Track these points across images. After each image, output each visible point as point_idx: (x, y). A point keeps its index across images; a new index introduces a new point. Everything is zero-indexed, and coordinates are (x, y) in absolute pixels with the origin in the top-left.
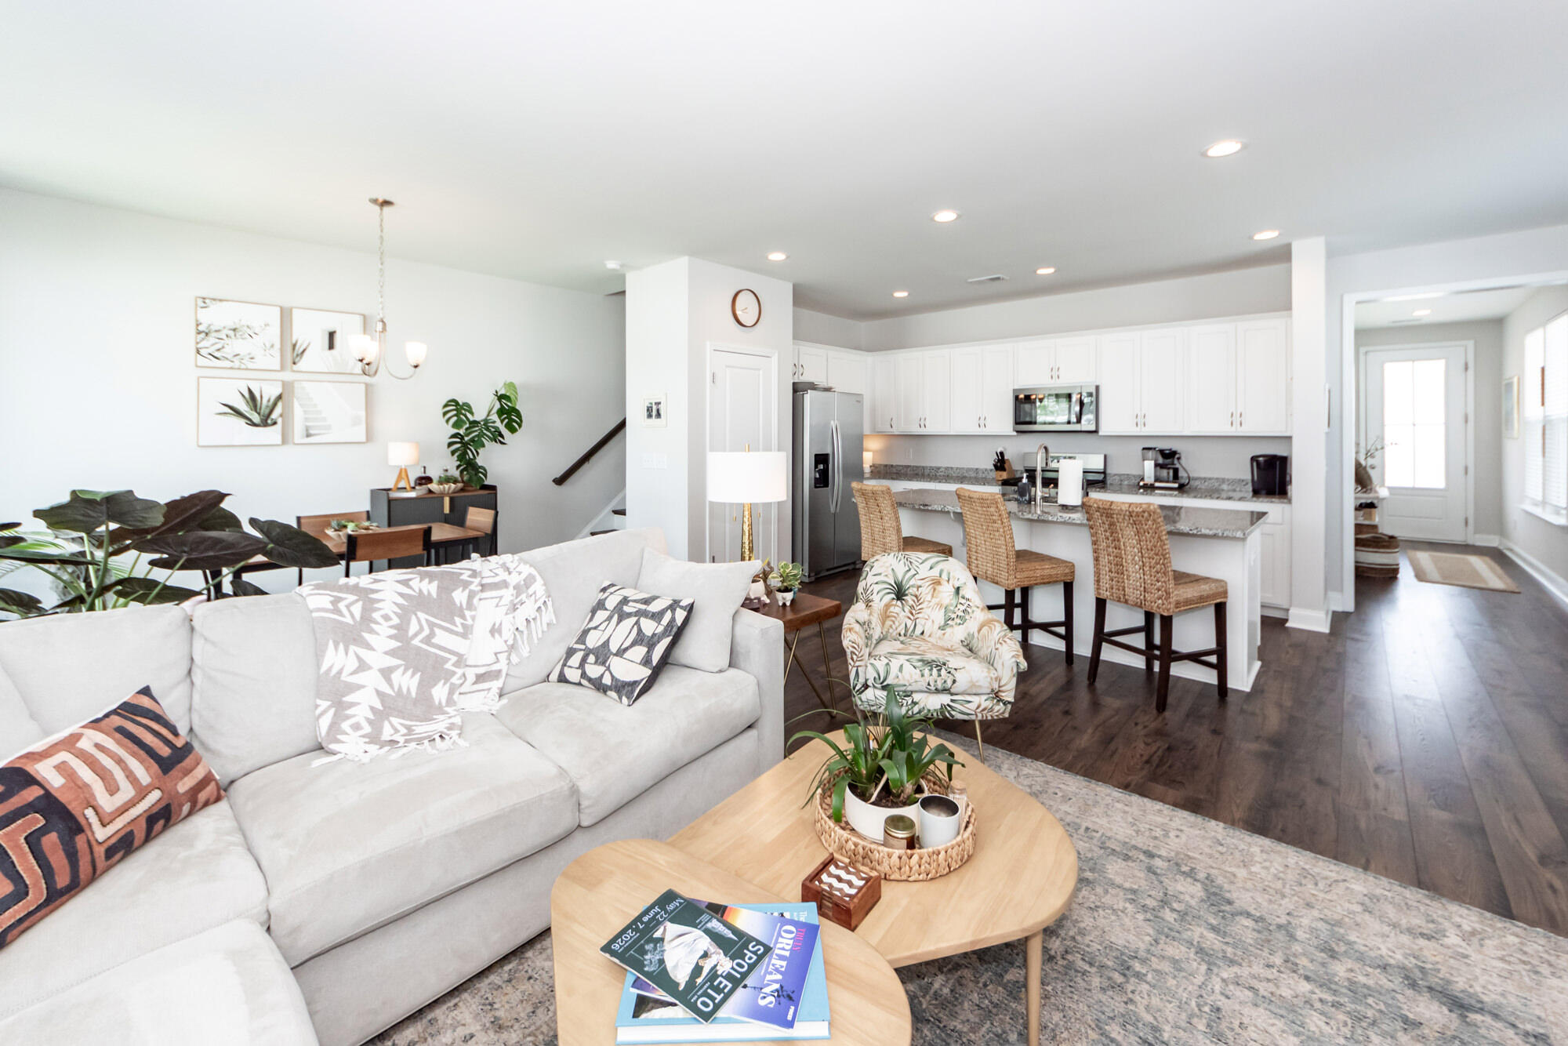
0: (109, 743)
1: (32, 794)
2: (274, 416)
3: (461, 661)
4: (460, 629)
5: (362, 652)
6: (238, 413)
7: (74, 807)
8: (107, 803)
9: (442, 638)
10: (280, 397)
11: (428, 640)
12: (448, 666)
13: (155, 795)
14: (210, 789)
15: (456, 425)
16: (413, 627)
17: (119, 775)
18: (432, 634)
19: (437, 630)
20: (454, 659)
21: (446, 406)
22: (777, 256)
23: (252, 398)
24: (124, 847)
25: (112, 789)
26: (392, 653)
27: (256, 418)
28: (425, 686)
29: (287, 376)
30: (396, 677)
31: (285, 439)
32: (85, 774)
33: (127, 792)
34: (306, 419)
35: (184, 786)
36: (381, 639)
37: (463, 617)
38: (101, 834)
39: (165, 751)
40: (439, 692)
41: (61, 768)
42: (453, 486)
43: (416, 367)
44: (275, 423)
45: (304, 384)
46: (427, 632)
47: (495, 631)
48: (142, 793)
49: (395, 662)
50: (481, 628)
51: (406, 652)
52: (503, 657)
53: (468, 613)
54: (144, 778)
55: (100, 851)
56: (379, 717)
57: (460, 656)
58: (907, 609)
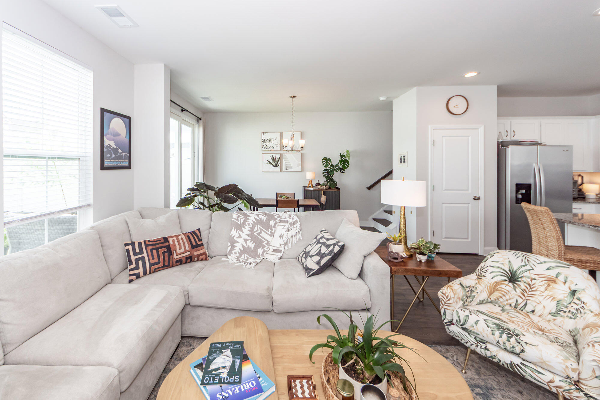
0: (184, 239)
1: (167, 244)
2: (278, 164)
3: (268, 243)
4: (270, 233)
5: (241, 233)
6: (270, 163)
7: (172, 249)
8: (179, 251)
9: (263, 234)
10: (280, 158)
11: (259, 234)
12: (264, 244)
13: (189, 253)
14: (204, 256)
15: (326, 166)
16: (256, 229)
17: (182, 246)
18: (261, 233)
19: (262, 232)
20: (266, 242)
21: (323, 160)
22: (471, 75)
23: (273, 159)
24: (180, 262)
25: (180, 248)
26: (248, 235)
27: (274, 164)
28: (256, 248)
29: (281, 152)
30: (248, 242)
31: (281, 170)
32: (176, 243)
33: (183, 250)
34: (286, 165)
35: (196, 253)
36: (246, 230)
37: (272, 230)
38: (176, 257)
39: (194, 244)
40: (260, 251)
41: (173, 241)
42: (325, 187)
43: (302, 148)
44: (279, 166)
45: (285, 154)
46: (259, 231)
47: (281, 236)
48: (186, 251)
49: (249, 238)
50: (277, 235)
51: (252, 236)
52: (283, 246)
53: (273, 229)
54: (187, 248)
55: (175, 261)
56: (242, 252)
57: (268, 242)
58: (519, 290)
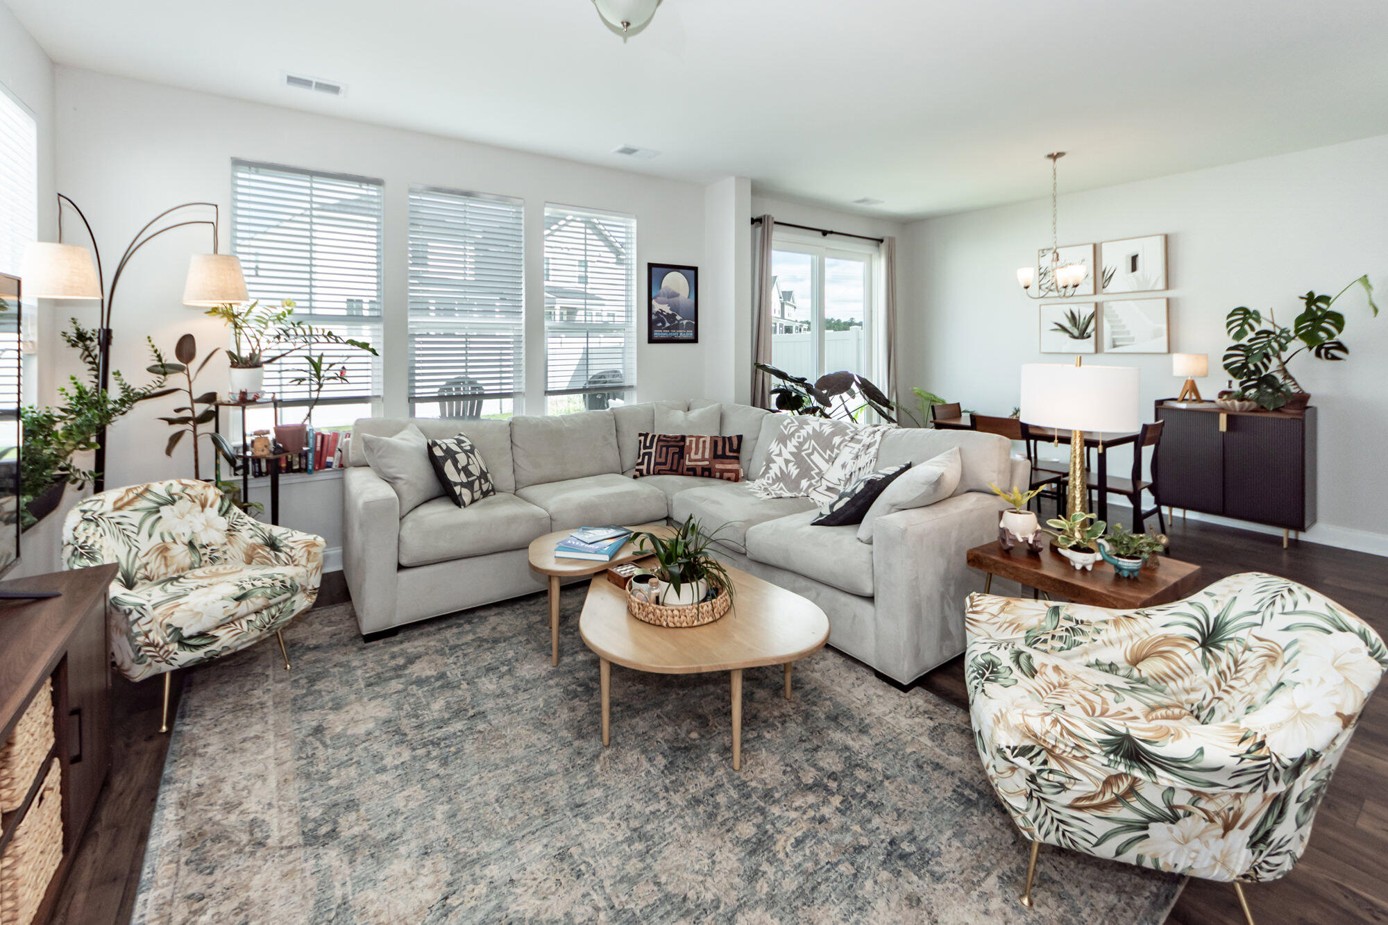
0: (707, 443)
1: (682, 443)
3: (821, 475)
4: (827, 457)
5: (783, 448)
7: (685, 451)
8: (693, 456)
9: (816, 457)
11: (809, 455)
12: (813, 473)
13: (707, 463)
14: (733, 475)
16: (806, 446)
17: (701, 451)
18: (812, 453)
19: (816, 453)
20: (817, 471)
24: (692, 472)
25: (696, 453)
26: (792, 453)
28: (800, 476)
30: (790, 465)
32: (694, 446)
33: (699, 456)
35: (718, 466)
36: (791, 446)
37: (832, 452)
38: (687, 463)
39: (720, 452)
40: (804, 483)
41: (691, 441)
46: (810, 451)
47: (844, 466)
48: (703, 459)
49: (792, 459)
50: (838, 462)
51: (799, 458)
52: (843, 483)
53: (836, 451)
54: (707, 456)
55: (685, 468)
56: (777, 480)
57: (821, 470)
